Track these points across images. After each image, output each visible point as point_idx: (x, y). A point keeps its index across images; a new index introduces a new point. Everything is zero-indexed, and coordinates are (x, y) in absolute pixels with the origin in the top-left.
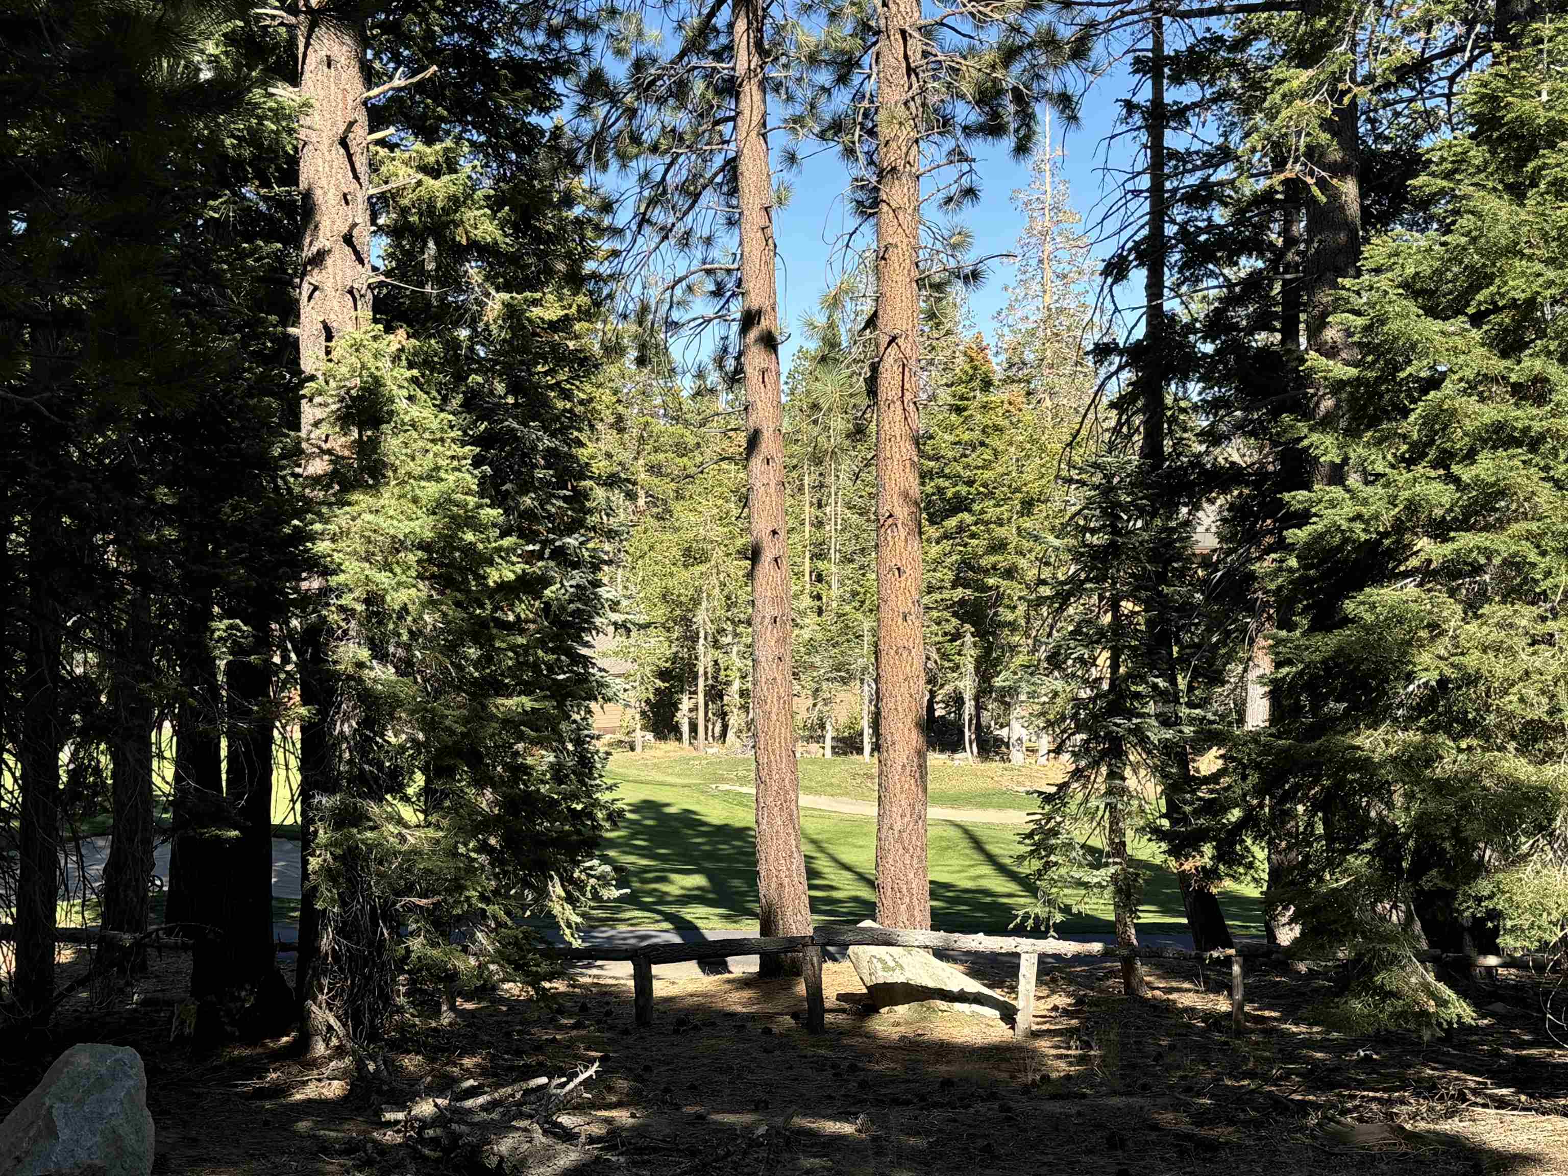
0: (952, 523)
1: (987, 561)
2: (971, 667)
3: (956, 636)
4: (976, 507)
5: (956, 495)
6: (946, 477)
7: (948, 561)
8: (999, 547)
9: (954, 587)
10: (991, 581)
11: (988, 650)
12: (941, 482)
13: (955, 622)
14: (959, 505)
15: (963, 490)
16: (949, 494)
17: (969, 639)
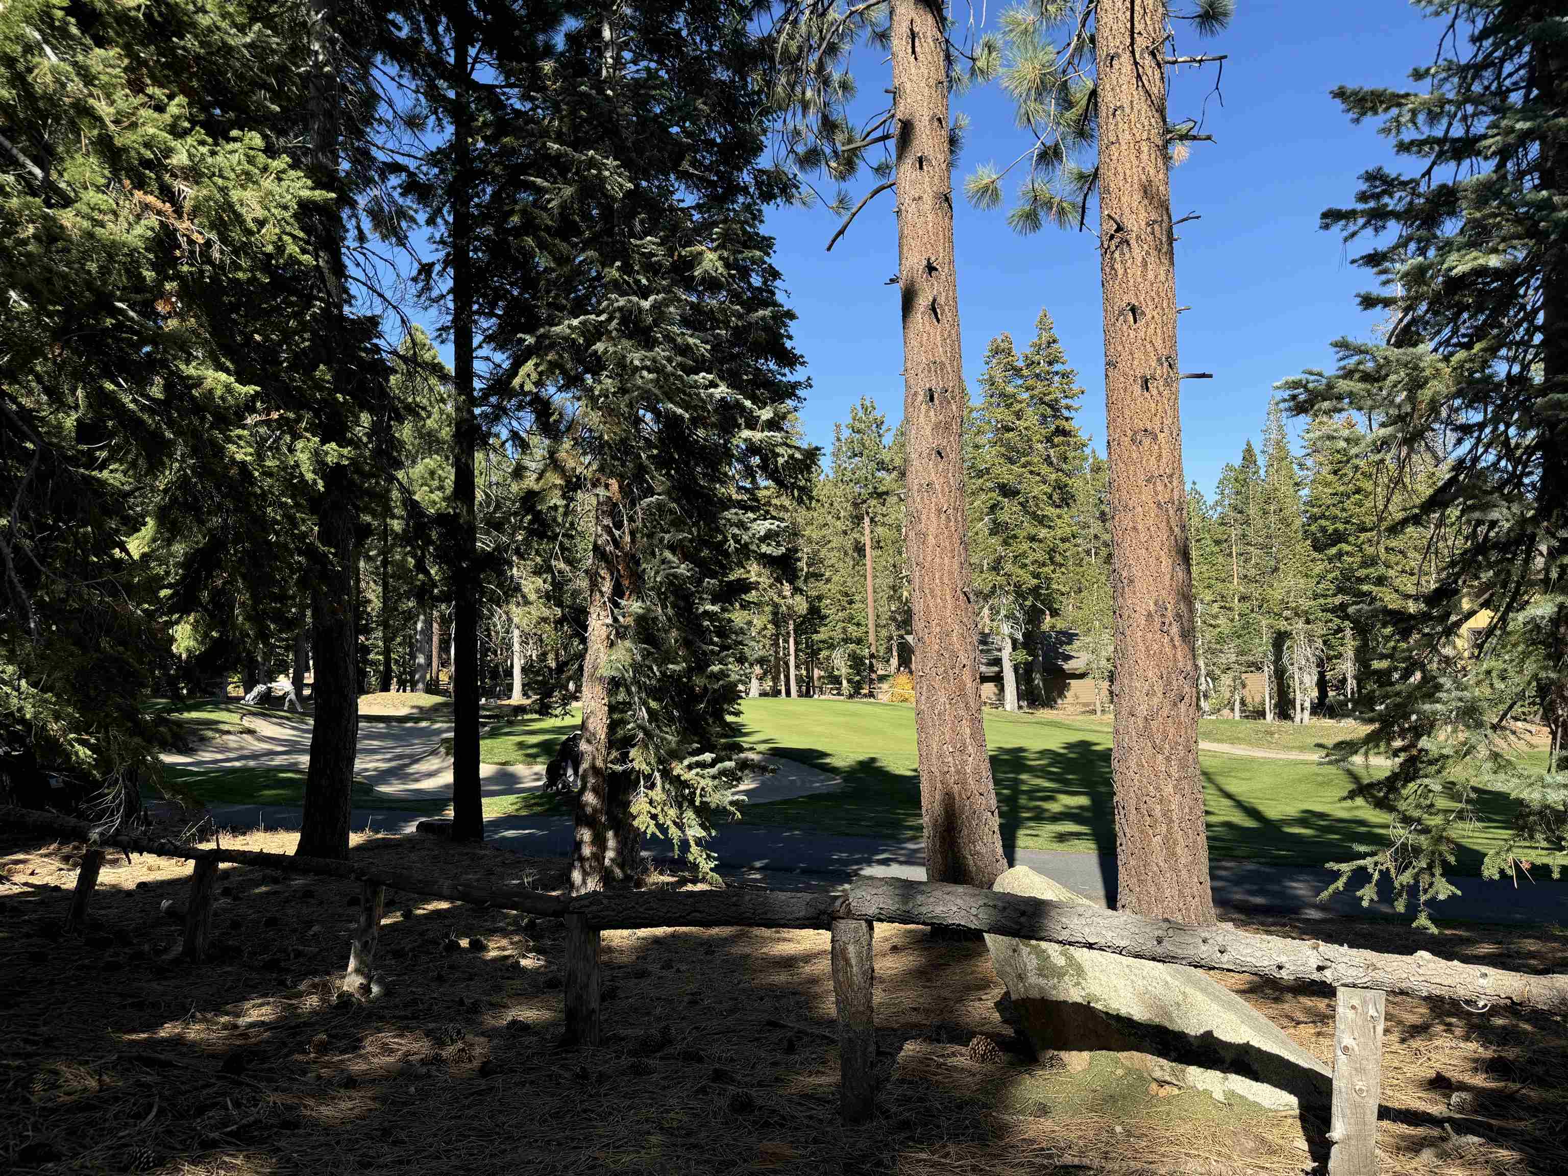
0: (1333, 551)
1: (1362, 573)
2: (1351, 654)
3: (1340, 630)
4: (1351, 539)
5: (1336, 530)
6: (1327, 518)
7: (1330, 576)
8: (1371, 562)
9: (1335, 595)
10: (1365, 588)
11: (1365, 644)
12: (1323, 522)
13: (1337, 621)
14: (1338, 538)
15: (1341, 527)
16: (1331, 529)
17: (1348, 633)
